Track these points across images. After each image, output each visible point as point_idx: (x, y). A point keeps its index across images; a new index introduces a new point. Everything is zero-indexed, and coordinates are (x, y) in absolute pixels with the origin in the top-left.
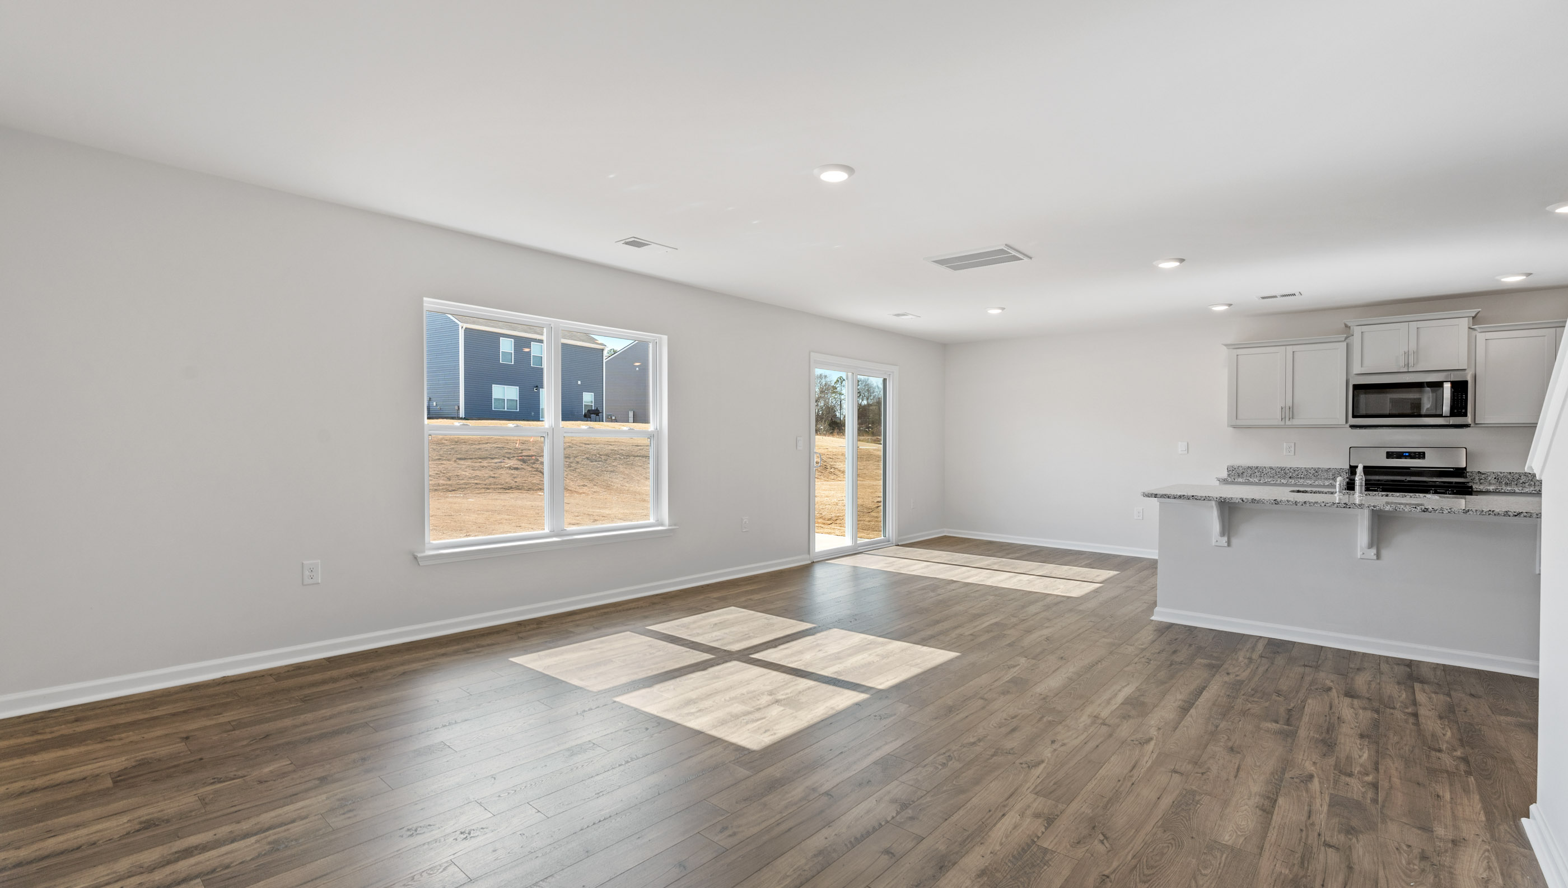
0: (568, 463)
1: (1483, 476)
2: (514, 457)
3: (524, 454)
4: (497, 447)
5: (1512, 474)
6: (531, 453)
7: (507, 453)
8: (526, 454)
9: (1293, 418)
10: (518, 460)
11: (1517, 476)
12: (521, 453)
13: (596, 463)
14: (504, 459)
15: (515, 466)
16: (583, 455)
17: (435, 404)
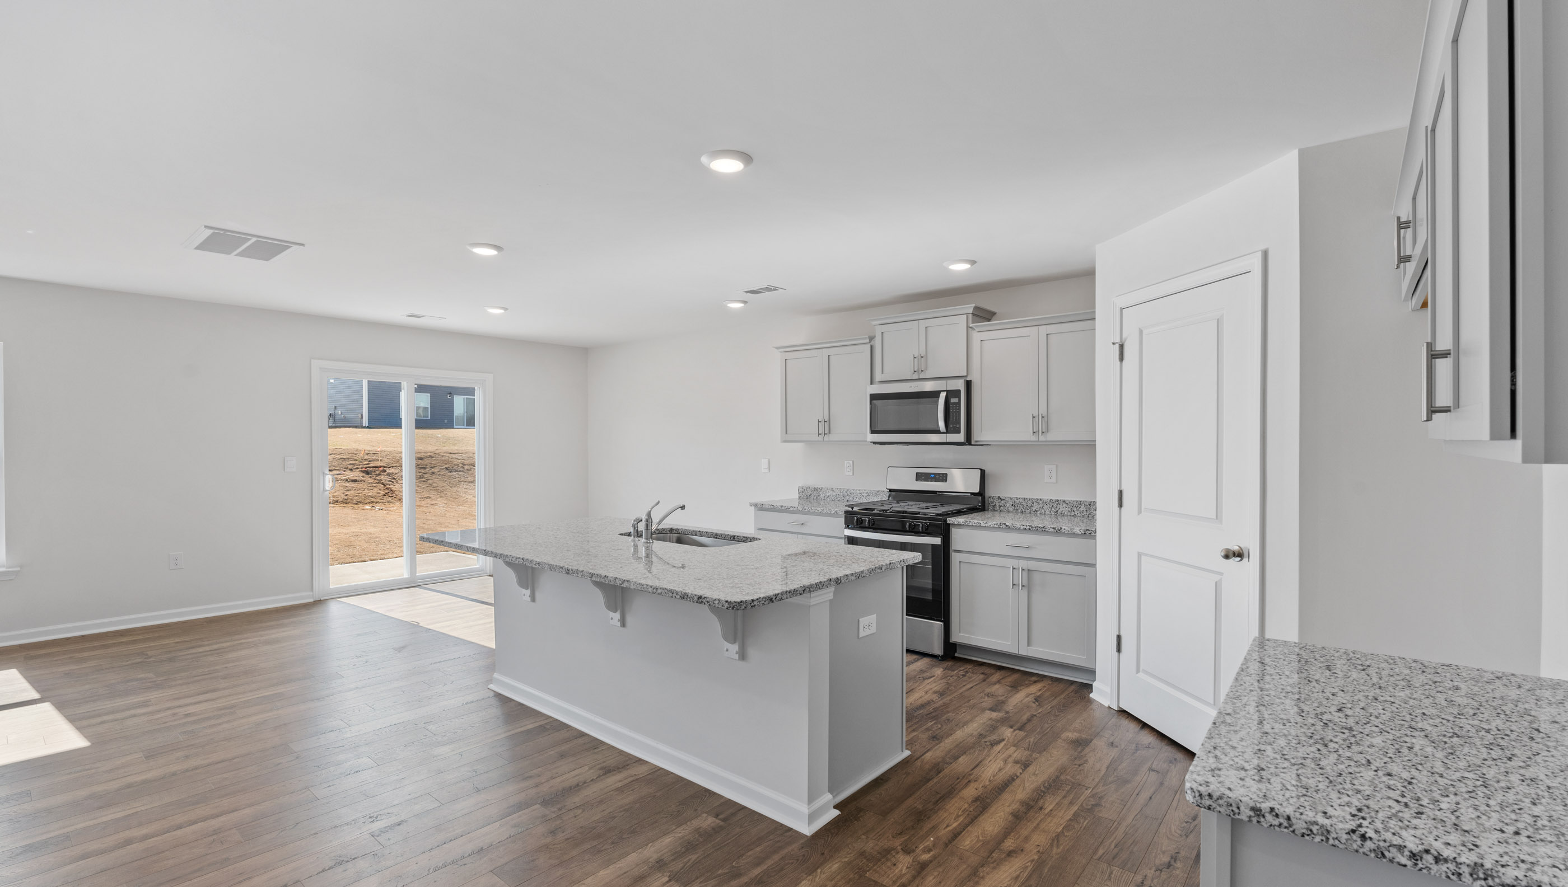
0: (420, 474)
1: (1003, 502)
2: (358, 468)
3: (371, 465)
4: (341, 458)
5: (1026, 501)
6: (379, 464)
7: (350, 464)
8: (374, 465)
9: (829, 433)
10: (361, 471)
11: (1030, 502)
12: (368, 464)
13: (455, 473)
14: (344, 471)
15: (353, 478)
16: (443, 465)
17: (340, 413)
